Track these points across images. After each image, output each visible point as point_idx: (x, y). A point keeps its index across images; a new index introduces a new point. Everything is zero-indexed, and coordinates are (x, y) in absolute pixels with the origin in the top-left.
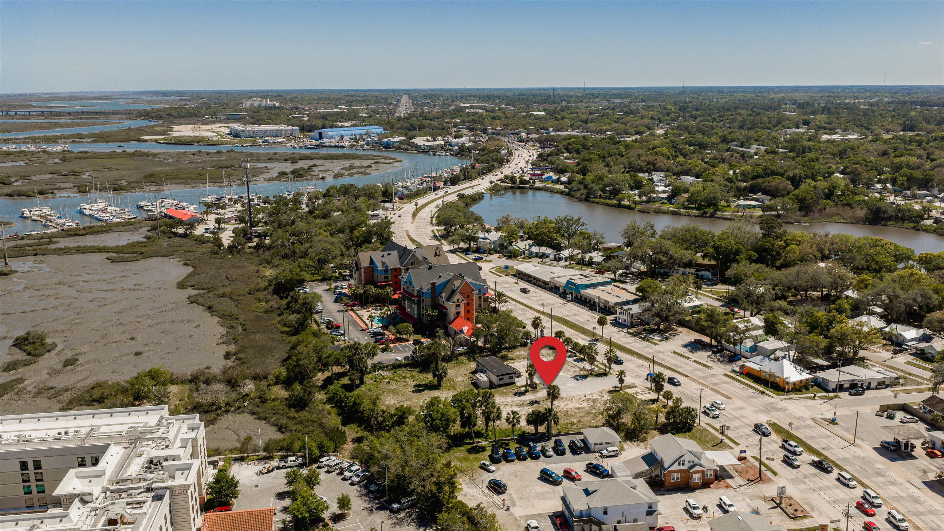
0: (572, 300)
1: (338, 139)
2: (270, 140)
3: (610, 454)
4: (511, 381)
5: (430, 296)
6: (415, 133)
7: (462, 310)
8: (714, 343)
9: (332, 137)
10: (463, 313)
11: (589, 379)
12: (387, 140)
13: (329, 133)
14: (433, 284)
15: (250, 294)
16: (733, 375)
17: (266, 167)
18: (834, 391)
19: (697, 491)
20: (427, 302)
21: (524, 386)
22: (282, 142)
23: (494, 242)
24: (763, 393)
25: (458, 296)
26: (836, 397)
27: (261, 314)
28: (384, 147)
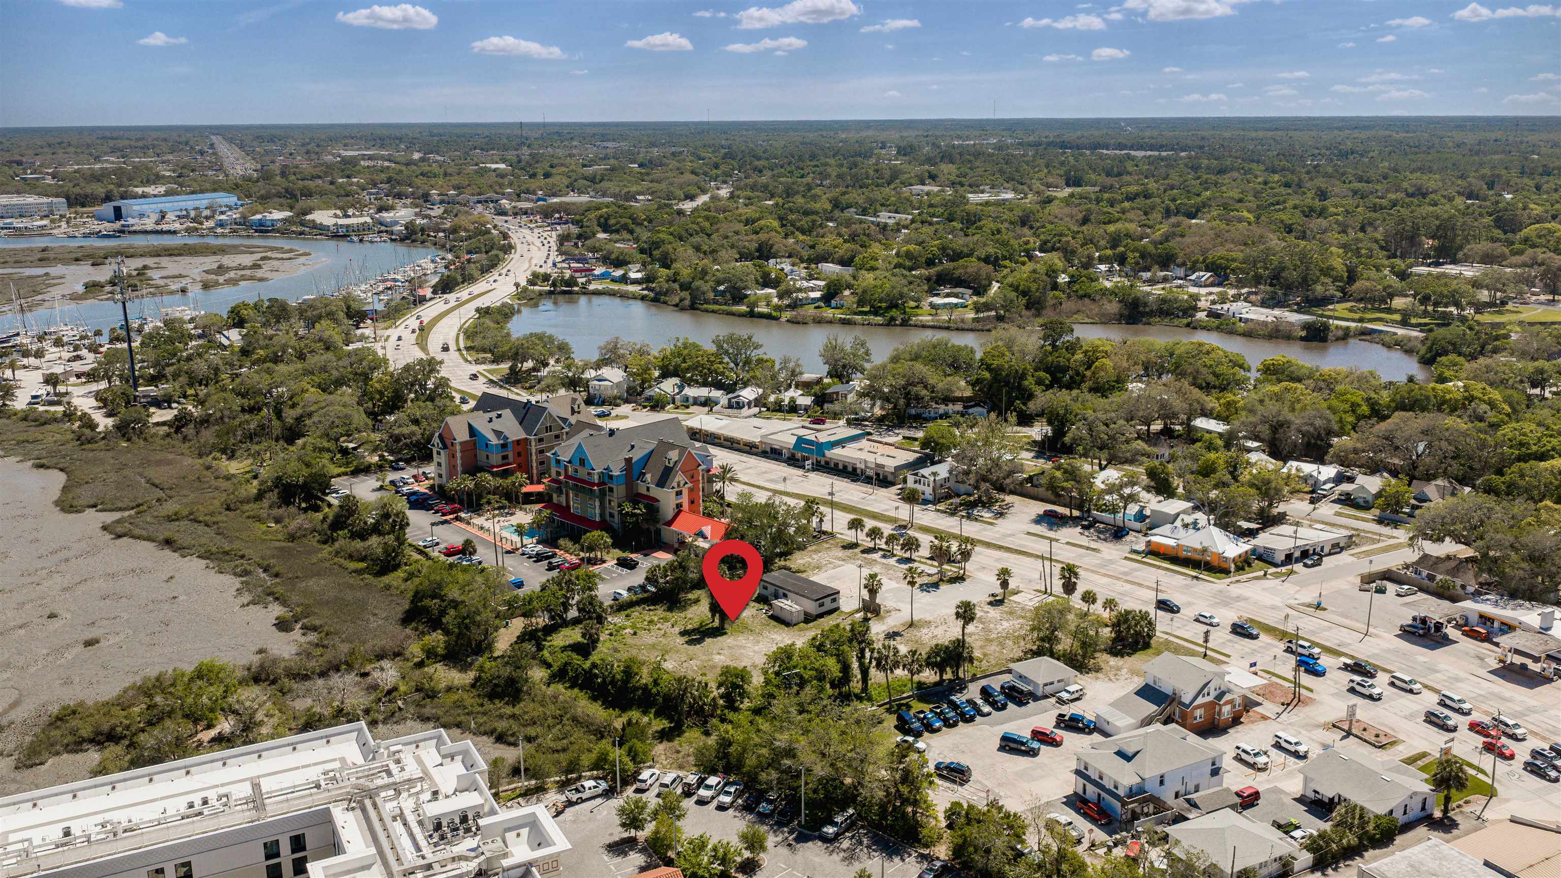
0: (813, 470)
1: (155, 217)
2: (17, 223)
3: (1074, 696)
4: (834, 605)
5: (623, 480)
6: (310, 202)
7: (685, 500)
8: (1076, 513)
9: (142, 216)
10: (686, 506)
11: (944, 587)
12: (258, 217)
13: (135, 208)
14: (628, 461)
15: (228, 509)
16: (1134, 556)
17: (47, 274)
18: (1283, 564)
19: (1231, 731)
20: (620, 490)
21: (857, 611)
22: (43, 227)
23: (618, 385)
24: (1196, 578)
25: (679, 477)
26: (1292, 572)
27: (284, 544)
28: (256, 231)
